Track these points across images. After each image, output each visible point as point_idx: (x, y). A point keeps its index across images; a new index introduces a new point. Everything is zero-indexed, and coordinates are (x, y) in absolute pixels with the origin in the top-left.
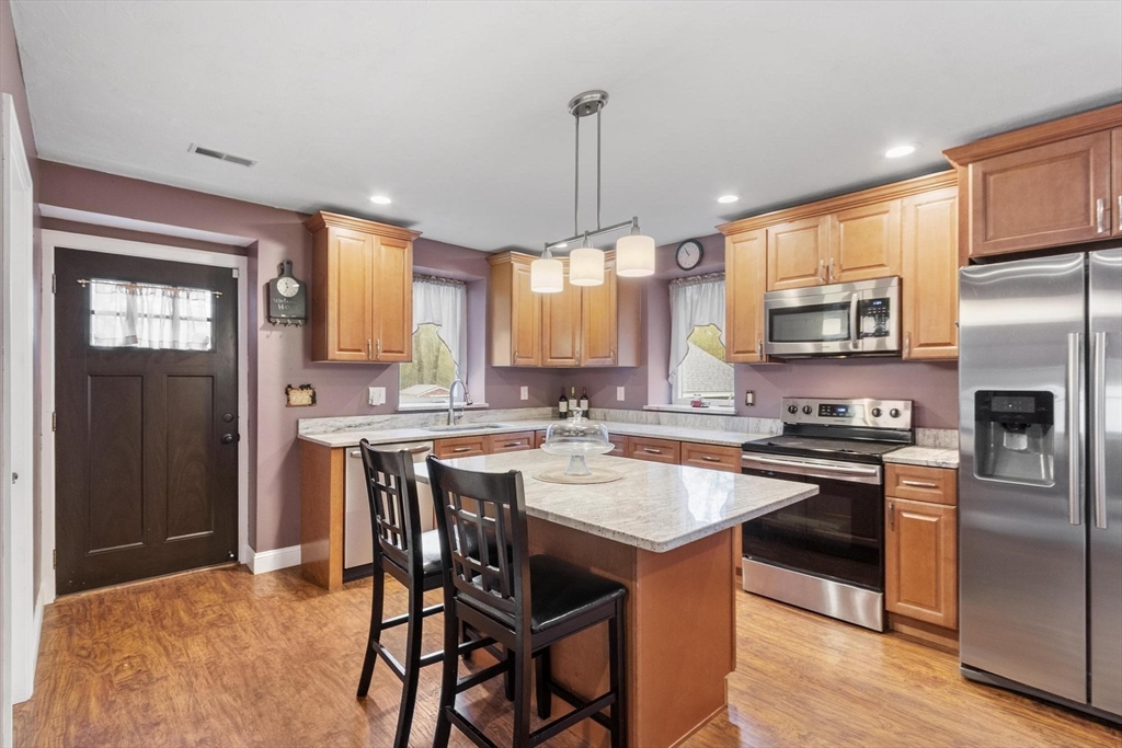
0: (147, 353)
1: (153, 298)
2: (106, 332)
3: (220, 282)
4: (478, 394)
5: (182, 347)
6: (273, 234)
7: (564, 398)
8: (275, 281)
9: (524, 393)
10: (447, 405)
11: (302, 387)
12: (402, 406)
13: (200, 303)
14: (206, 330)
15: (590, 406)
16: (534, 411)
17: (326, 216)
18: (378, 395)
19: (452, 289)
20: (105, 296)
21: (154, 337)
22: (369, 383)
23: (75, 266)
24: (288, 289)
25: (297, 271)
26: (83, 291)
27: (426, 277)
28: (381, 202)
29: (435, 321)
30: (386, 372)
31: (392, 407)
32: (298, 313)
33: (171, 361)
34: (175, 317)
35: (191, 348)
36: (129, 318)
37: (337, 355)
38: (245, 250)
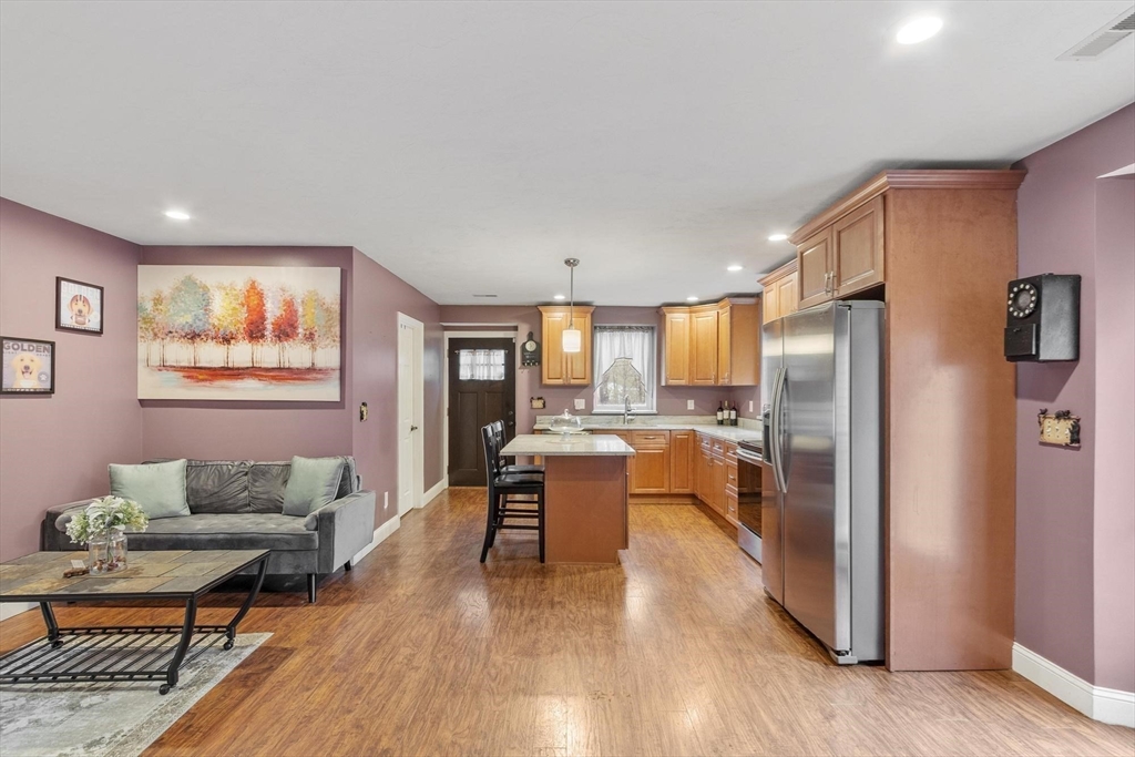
0: (479, 381)
1: (481, 356)
2: (465, 374)
3: (507, 345)
4: (652, 406)
5: (492, 379)
6: (524, 319)
7: (721, 409)
8: (525, 344)
9: (691, 405)
10: (623, 411)
11: (539, 398)
12: (595, 411)
13: (499, 356)
14: (502, 370)
15: (737, 416)
16: (699, 418)
17: (541, 308)
18: (580, 404)
19: (641, 333)
20: (465, 357)
21: (482, 374)
22: (575, 397)
23: (456, 345)
24: (530, 346)
25: (536, 337)
26: (458, 355)
27: (622, 329)
28: (559, 298)
29: (628, 355)
30: (585, 390)
31: (589, 411)
32: (535, 359)
33: (487, 386)
34: (489, 365)
35: (497, 379)
36: (472, 366)
37: (546, 381)
38: (516, 328)
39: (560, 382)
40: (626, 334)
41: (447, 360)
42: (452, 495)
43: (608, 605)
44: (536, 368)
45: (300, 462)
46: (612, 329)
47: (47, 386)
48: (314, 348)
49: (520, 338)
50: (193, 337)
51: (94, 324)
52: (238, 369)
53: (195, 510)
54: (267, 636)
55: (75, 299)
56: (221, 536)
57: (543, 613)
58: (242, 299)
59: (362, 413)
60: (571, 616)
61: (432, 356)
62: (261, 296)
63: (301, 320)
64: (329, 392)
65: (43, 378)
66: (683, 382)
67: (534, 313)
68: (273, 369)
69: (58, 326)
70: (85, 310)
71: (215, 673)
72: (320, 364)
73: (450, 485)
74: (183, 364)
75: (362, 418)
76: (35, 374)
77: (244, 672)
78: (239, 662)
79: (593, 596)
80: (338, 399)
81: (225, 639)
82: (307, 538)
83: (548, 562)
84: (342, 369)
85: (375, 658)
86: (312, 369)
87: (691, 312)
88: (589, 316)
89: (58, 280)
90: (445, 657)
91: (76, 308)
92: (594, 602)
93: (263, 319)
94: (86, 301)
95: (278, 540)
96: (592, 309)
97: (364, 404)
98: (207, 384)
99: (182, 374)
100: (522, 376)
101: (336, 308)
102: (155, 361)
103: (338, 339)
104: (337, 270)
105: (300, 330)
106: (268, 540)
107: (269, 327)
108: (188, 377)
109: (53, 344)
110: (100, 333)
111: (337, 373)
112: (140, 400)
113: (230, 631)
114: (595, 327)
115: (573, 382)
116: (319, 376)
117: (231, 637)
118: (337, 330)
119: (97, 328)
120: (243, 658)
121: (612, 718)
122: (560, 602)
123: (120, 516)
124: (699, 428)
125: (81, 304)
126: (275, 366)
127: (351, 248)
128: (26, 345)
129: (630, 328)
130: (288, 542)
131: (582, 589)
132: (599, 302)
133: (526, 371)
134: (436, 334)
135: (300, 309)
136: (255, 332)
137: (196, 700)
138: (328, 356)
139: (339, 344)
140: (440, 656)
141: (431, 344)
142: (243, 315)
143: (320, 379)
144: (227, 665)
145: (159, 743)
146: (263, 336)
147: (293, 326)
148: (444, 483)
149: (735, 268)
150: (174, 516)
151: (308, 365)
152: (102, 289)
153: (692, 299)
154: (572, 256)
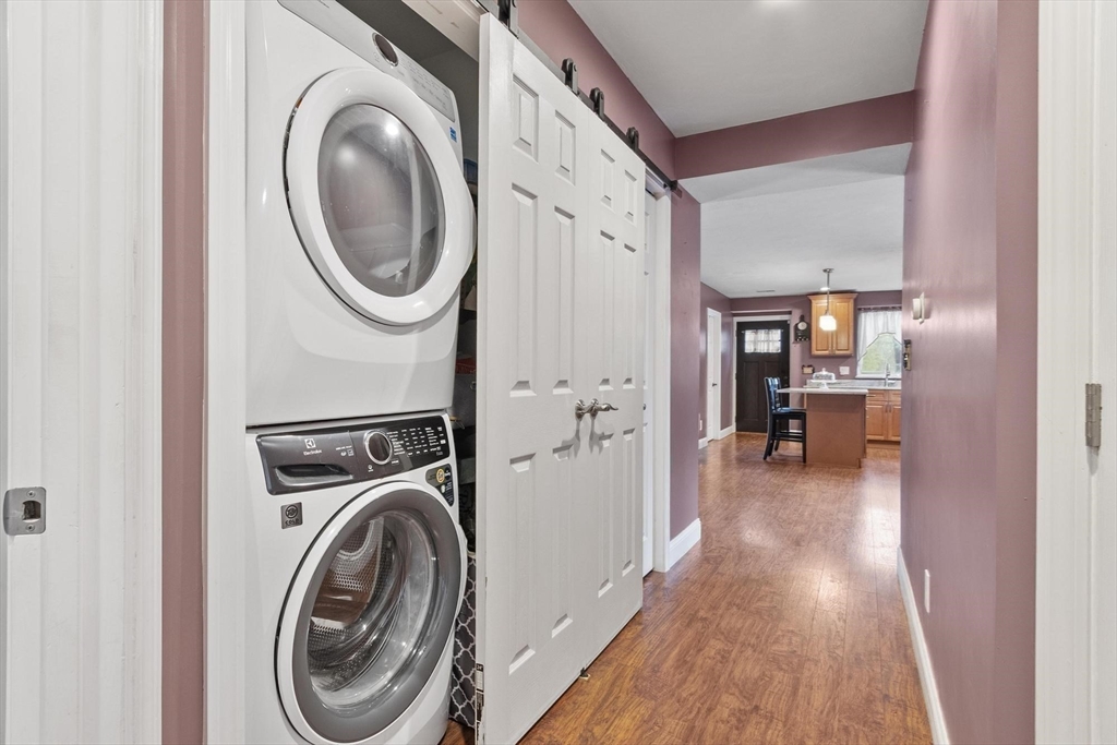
0: (760, 353)
1: (762, 334)
2: (749, 348)
3: (783, 326)
5: (771, 352)
6: (796, 306)
8: (797, 324)
10: (884, 376)
11: (809, 366)
12: (859, 375)
13: (776, 335)
14: (779, 344)
17: (810, 297)
18: (845, 370)
20: (749, 335)
21: (763, 348)
22: (840, 365)
23: (742, 327)
24: (802, 326)
25: (807, 319)
26: (743, 335)
27: (886, 309)
28: (825, 289)
29: (890, 330)
30: (849, 360)
31: (853, 376)
32: (806, 336)
33: (767, 357)
34: (768, 341)
35: (775, 351)
36: (755, 342)
37: (815, 353)
38: (790, 313)
39: (826, 352)
40: (889, 313)
41: (735, 338)
42: (738, 436)
44: (806, 343)
46: (876, 309)
49: (794, 319)
61: (725, 334)
67: (804, 302)
73: (737, 430)
88: (852, 301)
96: (855, 296)
100: (795, 350)
114: (860, 309)
115: (837, 352)
132: (859, 290)
133: (798, 345)
134: (728, 319)
141: (726, 326)
148: (733, 428)
154: (829, 266)
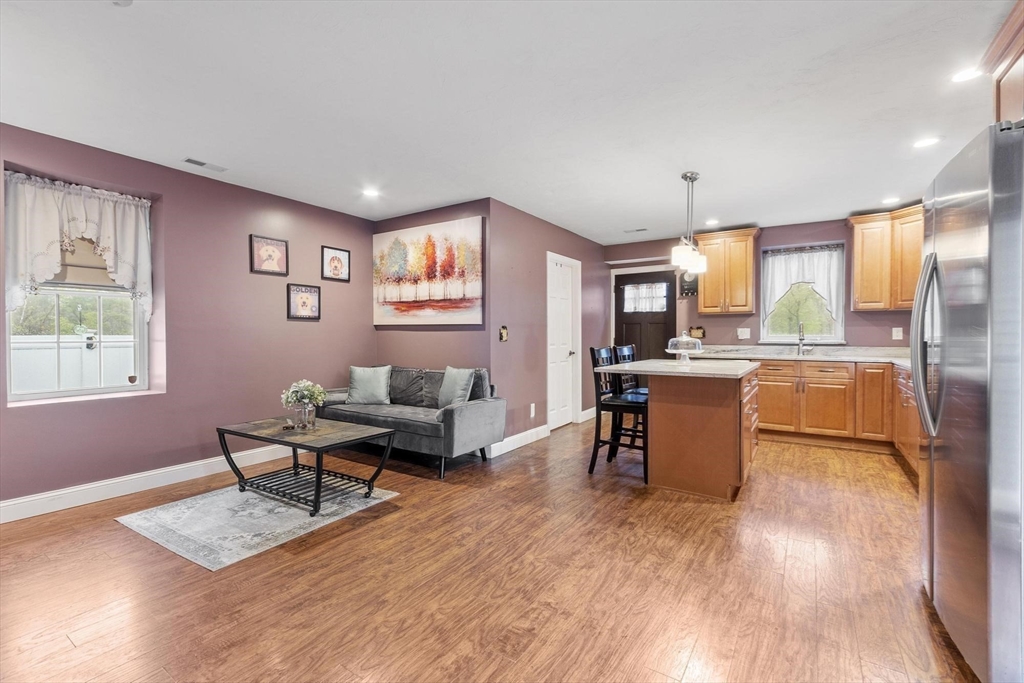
0: (641, 313)
1: (644, 289)
2: (629, 308)
3: (668, 278)
4: (838, 335)
5: (654, 310)
8: (683, 275)
9: (896, 334)
10: (798, 341)
11: (698, 328)
12: (763, 340)
13: (662, 289)
14: (664, 302)
16: (909, 351)
18: (744, 333)
19: (828, 252)
20: (629, 291)
21: (644, 307)
22: (739, 325)
23: (622, 281)
24: (687, 277)
26: (623, 290)
27: (801, 250)
28: (713, 225)
29: (808, 280)
30: (751, 319)
31: (755, 341)
32: (693, 289)
33: (650, 317)
34: (651, 297)
35: (659, 310)
36: (636, 299)
37: (703, 310)
39: (718, 310)
40: (805, 256)
41: (613, 295)
43: (682, 540)
44: (693, 299)
45: (450, 371)
46: (788, 251)
47: (317, 314)
48: (464, 282)
49: (678, 269)
50: (399, 280)
51: (345, 276)
52: (422, 302)
53: (393, 402)
54: (396, 494)
55: (333, 259)
56: (389, 419)
57: (606, 529)
58: (423, 251)
59: (501, 334)
60: (632, 539)
62: (433, 245)
63: (457, 262)
64: (473, 316)
65: (314, 309)
66: (880, 306)
68: (441, 300)
69: (323, 278)
70: (339, 266)
71: (345, 510)
72: (468, 296)
74: (395, 300)
75: (501, 338)
76: (309, 307)
77: (362, 515)
78: (365, 507)
79: (674, 525)
80: (481, 323)
81: (366, 489)
82: (436, 427)
83: (651, 484)
84: (483, 298)
85: (442, 529)
86: (463, 300)
87: (893, 219)
88: (751, 239)
89: (323, 247)
90: (490, 543)
91: (333, 265)
92: (670, 531)
93: (435, 263)
94: (339, 260)
95: (419, 426)
96: (754, 231)
97: (504, 327)
98: (406, 313)
99: (393, 307)
100: (682, 306)
101: (478, 249)
102: (381, 300)
103: (480, 274)
104: (480, 217)
105: (456, 270)
106: (414, 425)
107: (438, 269)
108: (397, 309)
109: (319, 288)
110: (348, 281)
111: (479, 302)
112: (375, 326)
113: (370, 484)
114: (765, 252)
115: (732, 309)
116: (468, 304)
117: (370, 489)
118: (479, 266)
119: (346, 277)
120: (369, 505)
121: (587, 653)
122: (631, 523)
123: (306, 393)
124: (895, 361)
125: (337, 263)
126: (442, 298)
127: (489, 199)
128: (304, 289)
129: (812, 248)
130: (425, 429)
131: (665, 517)
132: (764, 222)
133: (685, 301)
135: (456, 253)
136: (431, 275)
137: (322, 525)
138: (473, 288)
139: (480, 278)
140: (487, 541)
142: (424, 262)
143: (469, 307)
144: (356, 507)
145: (282, 546)
146: (435, 276)
147: (452, 267)
149: (926, 142)
150: (380, 404)
151: (461, 296)
152: (349, 252)
153: (891, 201)
154: (689, 169)
